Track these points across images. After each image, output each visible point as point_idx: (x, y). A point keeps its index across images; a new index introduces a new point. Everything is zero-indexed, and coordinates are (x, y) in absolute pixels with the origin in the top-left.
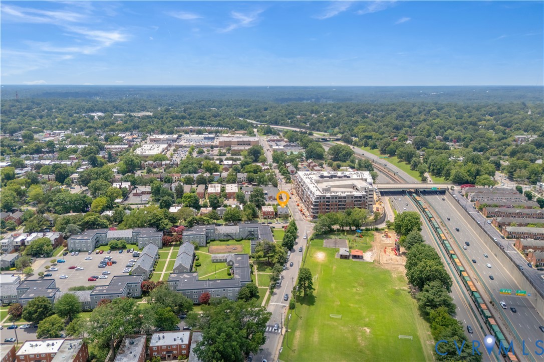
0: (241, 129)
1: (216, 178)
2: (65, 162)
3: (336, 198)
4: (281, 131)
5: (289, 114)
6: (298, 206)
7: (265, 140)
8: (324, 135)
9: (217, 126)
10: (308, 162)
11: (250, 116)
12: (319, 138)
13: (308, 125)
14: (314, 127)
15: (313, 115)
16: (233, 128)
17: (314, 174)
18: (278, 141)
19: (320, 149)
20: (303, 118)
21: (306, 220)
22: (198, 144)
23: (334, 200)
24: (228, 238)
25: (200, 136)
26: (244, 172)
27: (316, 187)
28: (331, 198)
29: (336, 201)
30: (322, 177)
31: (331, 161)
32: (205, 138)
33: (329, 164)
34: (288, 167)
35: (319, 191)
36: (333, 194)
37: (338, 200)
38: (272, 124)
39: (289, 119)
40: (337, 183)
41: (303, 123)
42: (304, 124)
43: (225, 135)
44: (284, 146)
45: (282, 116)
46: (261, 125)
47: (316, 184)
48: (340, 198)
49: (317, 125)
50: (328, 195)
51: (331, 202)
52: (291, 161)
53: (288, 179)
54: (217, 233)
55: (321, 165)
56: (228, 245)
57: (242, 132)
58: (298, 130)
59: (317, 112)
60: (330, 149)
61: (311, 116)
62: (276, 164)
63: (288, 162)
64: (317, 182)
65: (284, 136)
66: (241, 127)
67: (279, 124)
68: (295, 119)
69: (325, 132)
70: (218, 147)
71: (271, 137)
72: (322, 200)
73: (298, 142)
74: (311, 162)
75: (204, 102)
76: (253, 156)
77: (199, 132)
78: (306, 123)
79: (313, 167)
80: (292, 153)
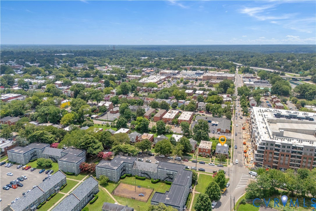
0: (227, 68)
1: (180, 105)
2: (93, 84)
3: (289, 147)
4: (257, 71)
5: (268, 60)
6: (245, 144)
7: (242, 77)
8: (295, 76)
9: (210, 66)
10: (271, 98)
11: (238, 60)
12: (290, 78)
13: (282, 67)
14: (287, 69)
15: (289, 61)
16: (221, 67)
17: (271, 111)
18: (252, 78)
19: (286, 86)
20: (279, 63)
21: (247, 166)
22: (189, 77)
23: (286, 149)
24: (145, 176)
25: (193, 72)
26: (206, 101)
27: (267, 128)
28: (281, 147)
29: (288, 151)
30: (278, 116)
31: (296, 98)
32: (196, 74)
33: (293, 101)
34: (250, 100)
35: (269, 134)
36: (286, 141)
37: (291, 150)
38: (252, 66)
39: (267, 63)
40: (295, 126)
41: (278, 65)
42: (279, 67)
43: (211, 72)
44: (254, 82)
45: (262, 61)
46: (244, 66)
47: (267, 124)
48: (294, 148)
49: (290, 68)
50: (278, 141)
51: (281, 151)
52: (255, 95)
53: (245, 112)
54: (134, 169)
55: (284, 101)
56: (139, 187)
57: (226, 70)
58: (272, 71)
59: (292, 59)
60: (296, 87)
61: (287, 61)
62: (239, 97)
63: (252, 96)
64: (270, 122)
65: (257, 74)
66: (227, 67)
67: (258, 66)
68: (273, 63)
69: (297, 73)
70: (202, 80)
71: (247, 75)
72: (269, 147)
73: (269, 80)
74: (275, 98)
75: (212, 52)
76: (222, 89)
77: (194, 69)
78: (280, 66)
79: (275, 102)
80: (259, 88)
